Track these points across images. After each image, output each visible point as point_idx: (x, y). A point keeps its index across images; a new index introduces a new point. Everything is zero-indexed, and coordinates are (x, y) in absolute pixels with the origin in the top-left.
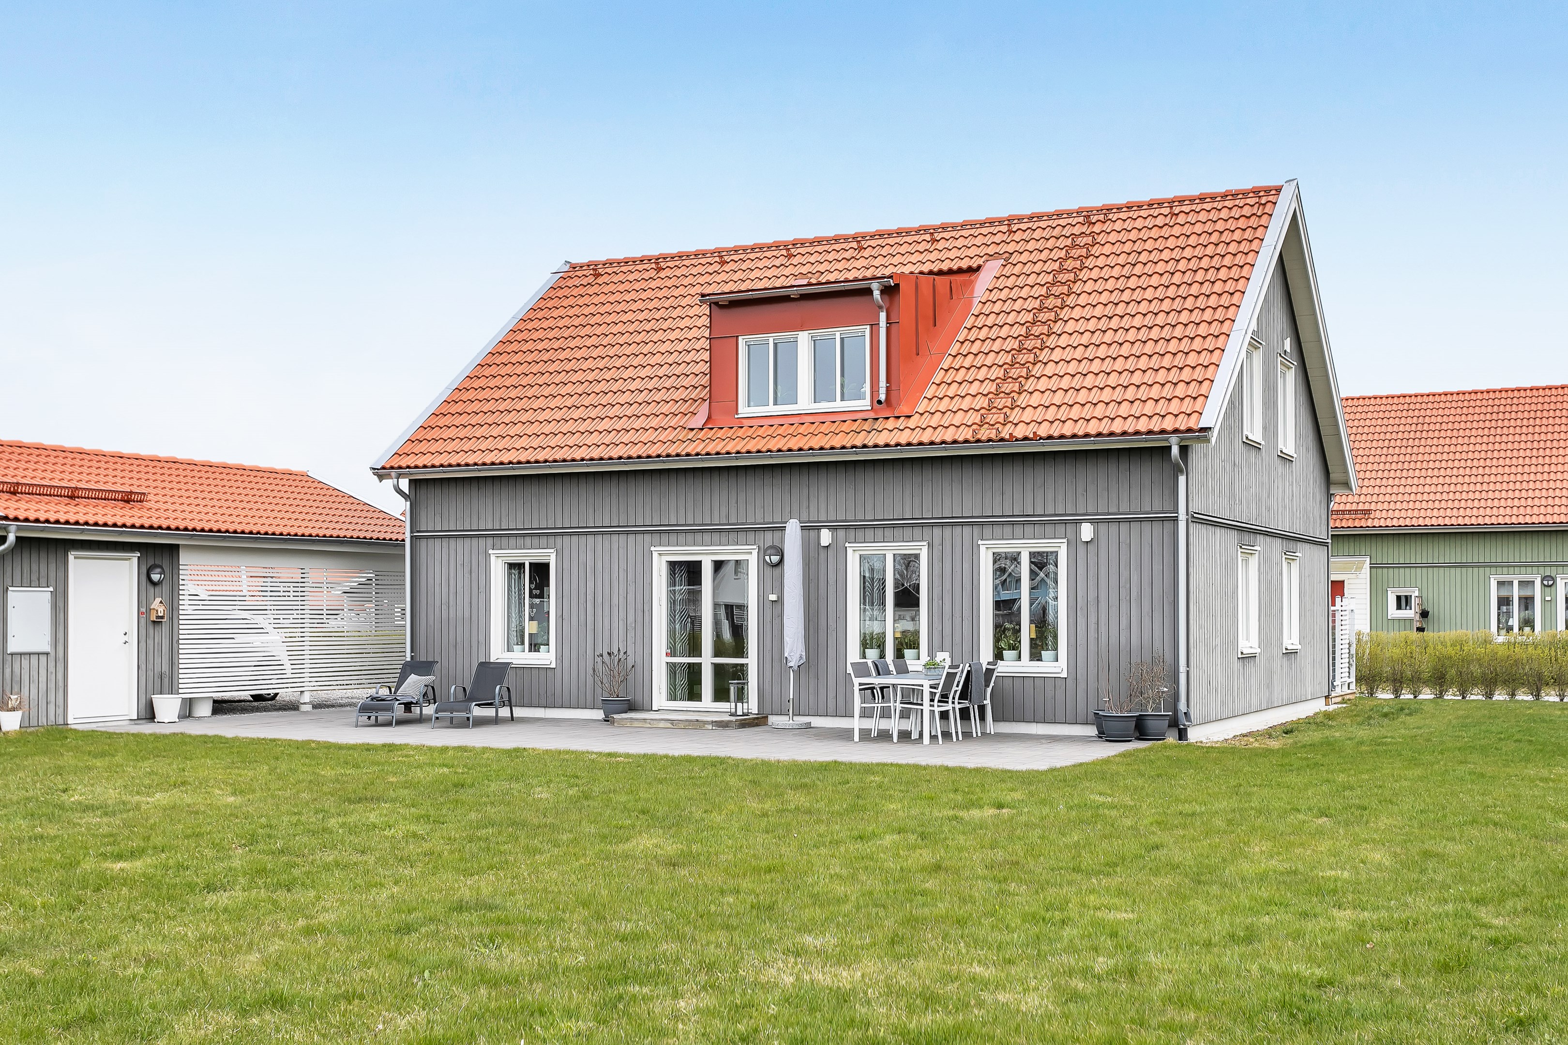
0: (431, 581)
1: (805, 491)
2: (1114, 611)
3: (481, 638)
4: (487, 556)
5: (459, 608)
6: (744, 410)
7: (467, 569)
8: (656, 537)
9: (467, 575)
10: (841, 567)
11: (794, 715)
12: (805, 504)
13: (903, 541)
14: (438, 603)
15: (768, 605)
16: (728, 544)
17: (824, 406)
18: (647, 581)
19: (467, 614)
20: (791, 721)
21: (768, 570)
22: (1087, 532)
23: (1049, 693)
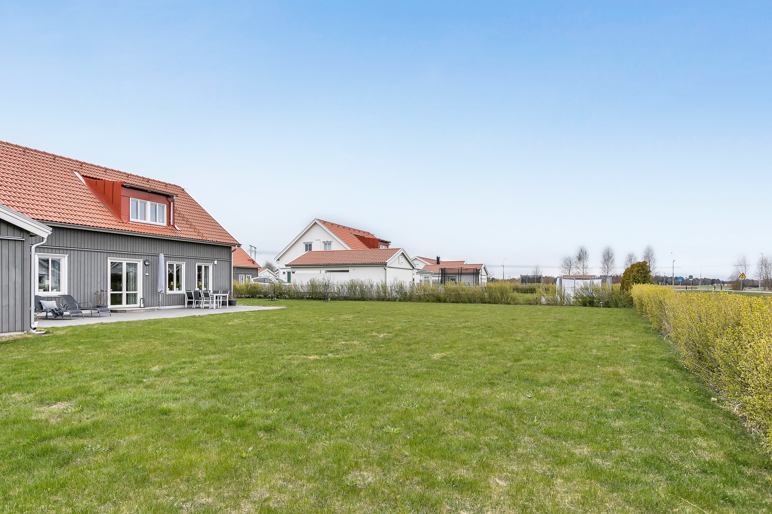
6: (131, 219)
8: (108, 254)
12: (155, 249)
15: (145, 276)
16: (131, 258)
17: (153, 223)
18: (105, 267)
21: (145, 266)
22: (216, 262)
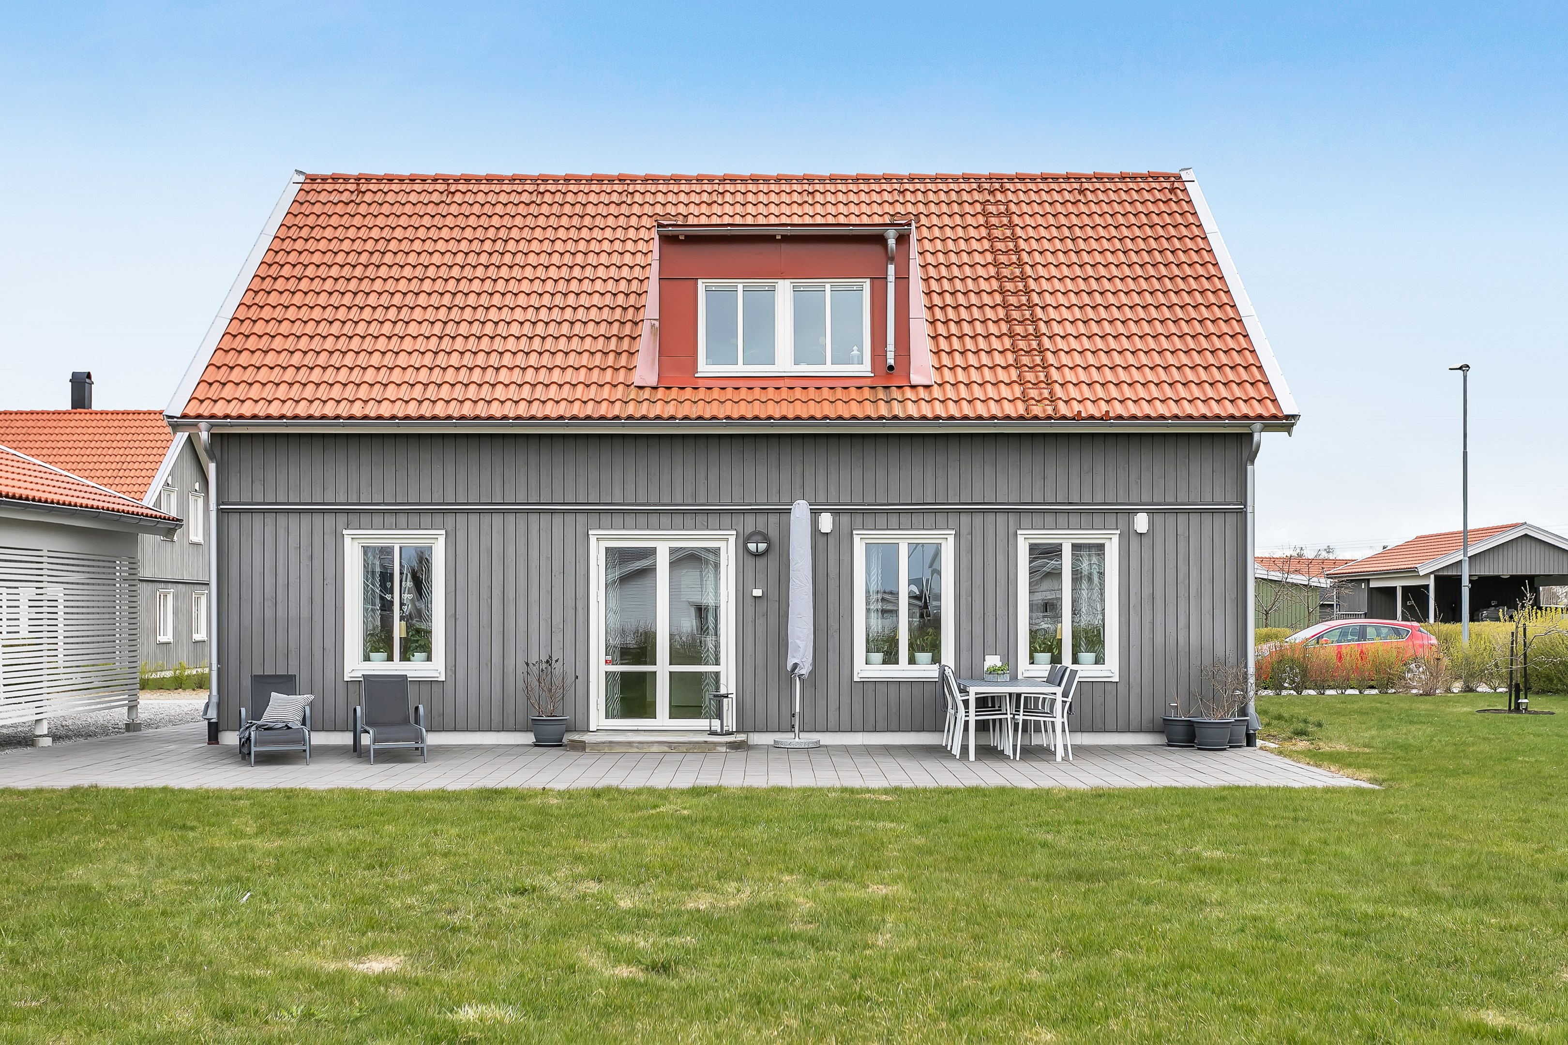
0: (246, 569)
1: (798, 469)
2: (1171, 609)
3: (329, 644)
4: (339, 539)
5: (293, 604)
6: (705, 368)
7: (305, 554)
8: (594, 518)
9: (305, 562)
10: (845, 557)
11: (800, 731)
13: (923, 529)
14: (257, 597)
15: (749, 602)
16: (695, 529)
17: (805, 369)
18: (581, 570)
19: (305, 613)
20: (797, 739)
21: (750, 561)
22: (1141, 522)
23: (1098, 700)
